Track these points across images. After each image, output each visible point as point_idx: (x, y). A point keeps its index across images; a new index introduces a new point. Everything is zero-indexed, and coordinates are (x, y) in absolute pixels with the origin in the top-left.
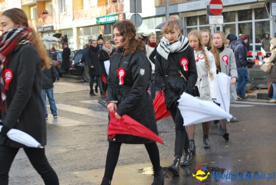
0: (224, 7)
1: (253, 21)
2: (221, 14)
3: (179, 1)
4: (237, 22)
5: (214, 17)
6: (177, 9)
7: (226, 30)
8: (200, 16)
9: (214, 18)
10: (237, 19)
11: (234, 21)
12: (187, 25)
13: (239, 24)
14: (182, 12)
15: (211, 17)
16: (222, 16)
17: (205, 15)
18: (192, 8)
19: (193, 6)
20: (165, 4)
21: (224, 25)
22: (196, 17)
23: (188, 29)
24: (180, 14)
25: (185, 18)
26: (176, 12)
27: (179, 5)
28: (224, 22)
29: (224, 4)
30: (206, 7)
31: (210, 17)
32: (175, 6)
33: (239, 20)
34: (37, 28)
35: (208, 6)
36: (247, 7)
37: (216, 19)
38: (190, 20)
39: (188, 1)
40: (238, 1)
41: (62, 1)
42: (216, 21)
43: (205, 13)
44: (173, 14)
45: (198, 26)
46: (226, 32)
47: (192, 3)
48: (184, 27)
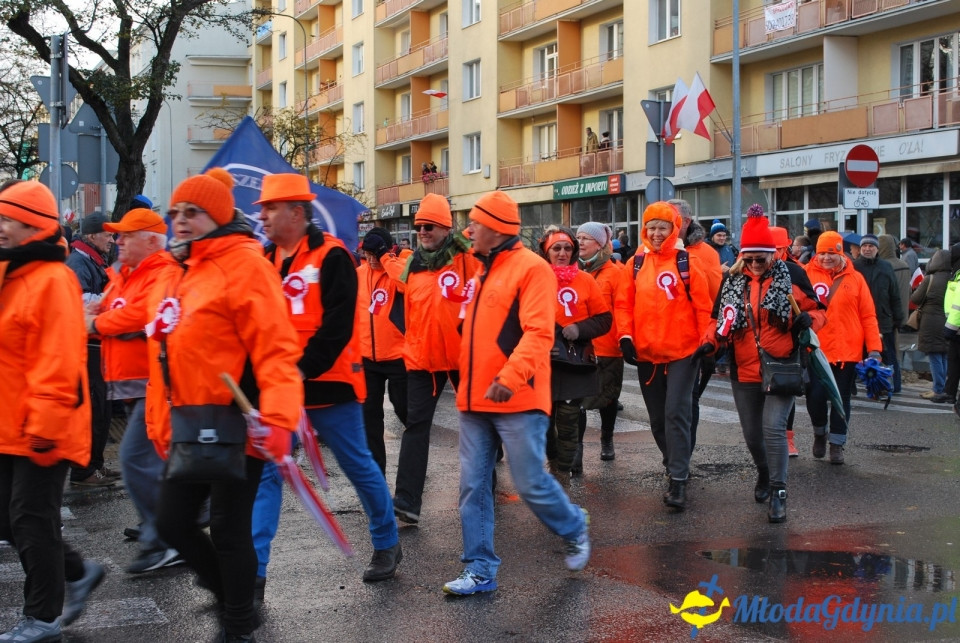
0: (882, 165)
1: (946, 202)
2: (873, 185)
3: (760, 149)
4: (904, 205)
5: (857, 190)
6: (755, 168)
7: (875, 224)
8: (811, 188)
9: (857, 195)
10: (904, 196)
11: (899, 201)
12: (778, 209)
13: (909, 210)
14: (767, 177)
15: (850, 192)
16: (877, 190)
17: (835, 184)
18: (793, 166)
19: (794, 163)
20: (729, 156)
21: (871, 212)
22: (801, 188)
23: (778, 216)
24: (761, 181)
25: (773, 190)
26: (753, 175)
27: (759, 157)
28: (881, 203)
29: (882, 160)
30: (836, 165)
31: (846, 190)
32: (753, 158)
33: (909, 201)
34: (411, 207)
35: (842, 164)
36: (932, 169)
37: (861, 196)
38: (787, 197)
39: (783, 148)
40: (909, 152)
41: (472, 141)
42: (861, 201)
43: (835, 178)
44: (745, 181)
45: (806, 212)
46: (875, 229)
47: (793, 155)
48: (770, 212)
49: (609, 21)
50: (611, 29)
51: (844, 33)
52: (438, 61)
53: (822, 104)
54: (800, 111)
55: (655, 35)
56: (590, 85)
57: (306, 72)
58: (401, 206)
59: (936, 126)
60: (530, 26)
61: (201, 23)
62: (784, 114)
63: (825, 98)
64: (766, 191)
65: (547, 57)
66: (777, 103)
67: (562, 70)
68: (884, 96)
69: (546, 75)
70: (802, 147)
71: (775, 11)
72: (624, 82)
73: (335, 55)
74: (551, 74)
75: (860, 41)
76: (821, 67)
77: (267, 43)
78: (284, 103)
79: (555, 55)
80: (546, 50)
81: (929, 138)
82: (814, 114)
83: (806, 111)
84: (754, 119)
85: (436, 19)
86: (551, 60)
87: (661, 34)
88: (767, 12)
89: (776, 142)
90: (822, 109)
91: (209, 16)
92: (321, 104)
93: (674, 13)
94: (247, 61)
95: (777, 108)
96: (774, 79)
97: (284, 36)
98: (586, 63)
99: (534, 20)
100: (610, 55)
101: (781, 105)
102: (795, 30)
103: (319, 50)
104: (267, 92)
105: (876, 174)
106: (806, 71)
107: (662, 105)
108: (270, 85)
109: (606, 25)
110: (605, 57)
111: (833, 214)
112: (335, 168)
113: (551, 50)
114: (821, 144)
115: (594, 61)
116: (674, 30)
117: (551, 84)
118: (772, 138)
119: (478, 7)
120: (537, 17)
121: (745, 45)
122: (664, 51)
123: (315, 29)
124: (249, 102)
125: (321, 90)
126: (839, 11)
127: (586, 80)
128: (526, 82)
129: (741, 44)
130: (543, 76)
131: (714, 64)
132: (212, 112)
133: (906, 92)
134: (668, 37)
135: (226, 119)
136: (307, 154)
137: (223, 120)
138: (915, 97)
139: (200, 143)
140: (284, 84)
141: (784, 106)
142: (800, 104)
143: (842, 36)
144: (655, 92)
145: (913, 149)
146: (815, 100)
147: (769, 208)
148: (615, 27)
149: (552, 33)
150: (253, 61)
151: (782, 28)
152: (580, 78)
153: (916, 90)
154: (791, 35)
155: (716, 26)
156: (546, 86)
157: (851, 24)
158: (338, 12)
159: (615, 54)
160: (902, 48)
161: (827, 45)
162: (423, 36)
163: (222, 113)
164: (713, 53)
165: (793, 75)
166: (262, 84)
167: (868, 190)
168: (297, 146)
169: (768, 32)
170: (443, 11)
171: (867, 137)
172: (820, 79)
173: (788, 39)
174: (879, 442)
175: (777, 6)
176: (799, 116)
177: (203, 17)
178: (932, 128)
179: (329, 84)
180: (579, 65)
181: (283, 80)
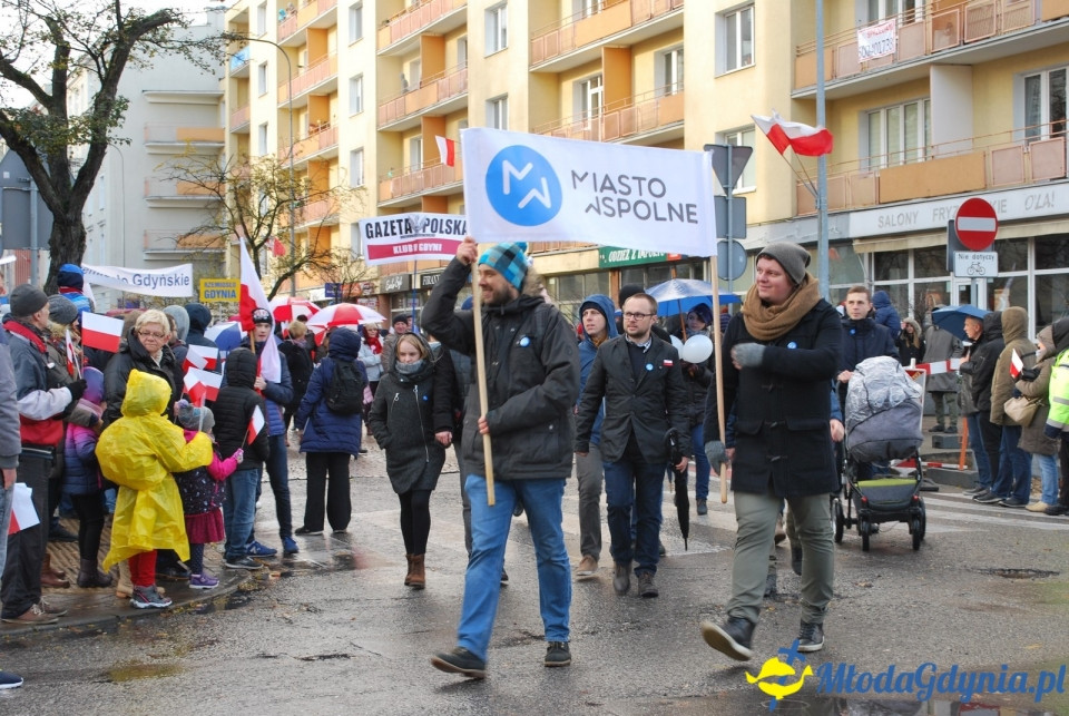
0: (1001, 223)
2: (990, 246)
3: (853, 204)
4: (1031, 273)
5: (971, 254)
6: (847, 227)
7: (996, 296)
8: (918, 252)
9: (970, 259)
10: (1031, 261)
11: (1024, 267)
12: (877, 279)
13: (1038, 278)
14: (862, 239)
15: (961, 257)
16: (995, 254)
17: (945, 247)
18: (894, 225)
19: (896, 222)
20: (815, 212)
21: (991, 281)
22: (905, 252)
24: (856, 243)
25: (870, 254)
26: (846, 237)
27: (852, 214)
28: (1001, 269)
29: (1001, 217)
30: (945, 223)
31: (957, 254)
32: (844, 216)
33: (1038, 267)
34: (422, 277)
35: (951, 222)
37: (976, 261)
38: (886, 263)
39: (882, 204)
40: (1037, 207)
42: (976, 267)
43: (943, 240)
44: (833, 243)
45: (911, 281)
46: (996, 302)
47: (894, 212)
49: (666, 47)
50: (668, 57)
51: (955, 61)
52: (455, 97)
53: (928, 149)
54: (902, 156)
55: (723, 64)
56: (642, 126)
57: (291, 112)
58: (410, 276)
60: (568, 54)
61: (155, 50)
62: (883, 160)
63: (933, 142)
64: (862, 256)
65: (590, 92)
66: (874, 147)
67: (609, 108)
68: (1005, 138)
69: (590, 114)
70: (906, 201)
71: (869, 35)
72: (686, 121)
73: (328, 91)
74: (595, 112)
75: (975, 70)
76: (927, 103)
77: (243, 76)
78: (265, 150)
79: (600, 89)
80: (589, 83)
81: (1061, 190)
82: (920, 161)
83: (909, 157)
84: (845, 167)
85: (452, 45)
86: (596, 96)
87: (731, 63)
88: (860, 36)
89: (872, 196)
90: (929, 154)
91: (166, 42)
92: (310, 150)
93: (747, 37)
94: (219, 98)
95: (874, 153)
96: (870, 117)
97: (264, 66)
98: (638, 99)
99: (573, 46)
100: (668, 89)
101: (879, 149)
102: (894, 57)
103: (307, 83)
104: (243, 136)
105: (994, 234)
106: (909, 108)
107: (730, 150)
108: (248, 127)
109: (662, 53)
110: (662, 91)
111: (944, 284)
112: (327, 230)
113: (594, 83)
114: (929, 198)
115: (648, 96)
116: (747, 58)
117: (595, 125)
118: (867, 191)
119: (504, 31)
120: (578, 43)
121: (834, 76)
122: (735, 83)
123: (302, 58)
124: (221, 149)
125: (310, 133)
126: (949, 34)
127: (640, 119)
128: (564, 123)
129: (827, 75)
130: (585, 115)
131: (796, 100)
132: (173, 162)
133: (1032, 133)
134: (739, 67)
135: (191, 169)
136: (292, 212)
137: (187, 171)
138: (1043, 139)
139: (160, 200)
140: (265, 127)
141: (883, 151)
142: (902, 149)
143: (952, 64)
144: (724, 134)
145: (1041, 204)
146: (921, 144)
147: (866, 276)
148: (674, 54)
149: (596, 62)
150: (226, 98)
151: (878, 55)
152: (631, 117)
153: (1045, 131)
154: (890, 64)
155: (798, 53)
156: (589, 128)
157: (963, 50)
158: (332, 37)
159: (674, 88)
160: (1027, 80)
161: (934, 75)
162: (436, 65)
163: (185, 163)
164: (794, 87)
165: (893, 112)
166: (238, 127)
167: (984, 254)
168: (280, 203)
169: (862, 60)
170: (462, 36)
171: (985, 189)
172: (926, 117)
173: (887, 68)
174: (998, 565)
175: (872, 29)
176: (901, 164)
177: (157, 43)
178: (1065, 178)
179: (321, 126)
180: (630, 101)
181: (262, 122)
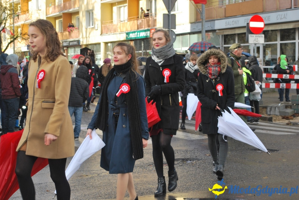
0: (266, 25)
1: (297, 41)
2: (262, 32)
3: (216, 17)
4: (279, 42)
5: (254, 35)
6: (214, 25)
7: (266, 50)
8: (239, 34)
9: (254, 37)
10: (279, 38)
12: (225, 44)
13: (281, 44)
14: (219, 30)
15: (251, 36)
16: (263, 35)
17: (245, 33)
18: (231, 25)
19: (231, 24)
20: (201, 20)
21: (265, 45)
22: (234, 35)
23: (225, 47)
24: (217, 31)
25: (222, 35)
26: (213, 29)
27: (216, 21)
28: (265, 41)
29: (266, 22)
30: (245, 25)
31: (250, 35)
32: (213, 22)
33: (281, 40)
34: (62, 42)
35: (247, 24)
36: (291, 26)
37: (256, 38)
38: (227, 39)
39: (226, 17)
40: (281, 19)
41: (90, 13)
42: (256, 40)
43: (245, 31)
44: (207, 31)
46: (266, 53)
47: (231, 20)
48: (221, 45)
54: (234, 0)
59: (293, 7)
62: (227, 1)
64: (219, 36)
70: (235, 16)
81: (289, 13)
82: (240, 2)
83: (236, 0)
84: (214, 4)
89: (223, 14)
105: (263, 28)
111: (248, 46)
114: (243, 15)
118: (221, 12)
136: (13, 19)
145: (283, 17)
147: (220, 43)
167: (259, 35)
171: (263, 12)
176: (234, 3)
178: (291, 8)
